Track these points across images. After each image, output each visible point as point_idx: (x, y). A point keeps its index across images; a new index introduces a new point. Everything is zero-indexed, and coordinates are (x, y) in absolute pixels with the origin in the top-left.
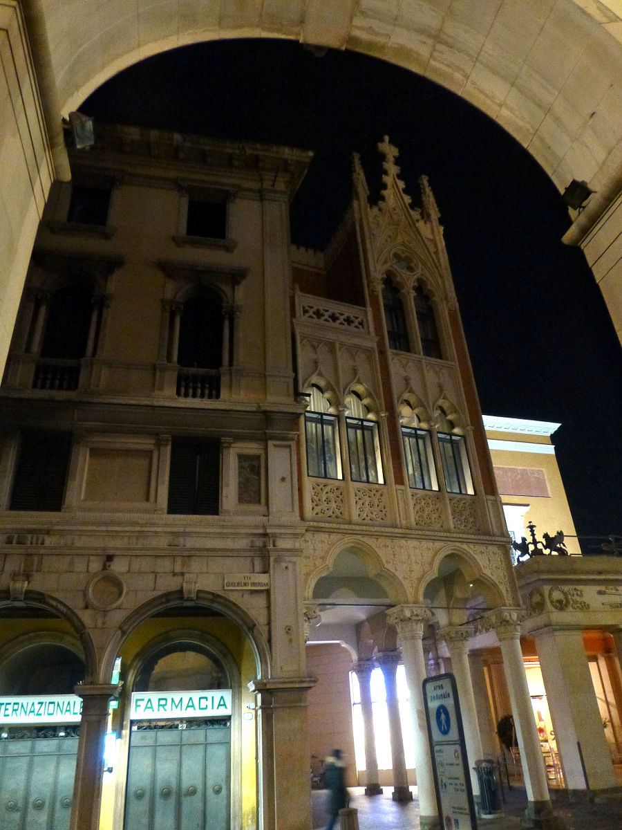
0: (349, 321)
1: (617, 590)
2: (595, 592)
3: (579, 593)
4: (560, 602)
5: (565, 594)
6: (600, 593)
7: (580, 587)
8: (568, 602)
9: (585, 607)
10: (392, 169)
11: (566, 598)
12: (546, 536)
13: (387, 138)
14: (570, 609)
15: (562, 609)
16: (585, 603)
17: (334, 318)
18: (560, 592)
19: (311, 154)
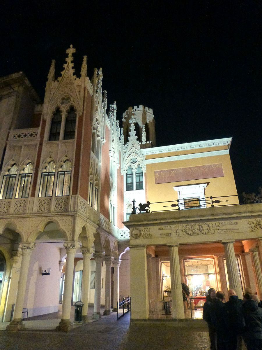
0: (31, 135)
1: (170, 227)
2: (157, 229)
3: (148, 230)
4: (136, 235)
5: (140, 231)
6: (160, 229)
7: (148, 227)
8: (140, 235)
9: (150, 236)
10: (69, 59)
11: (140, 233)
12: (140, 205)
13: (71, 46)
14: (141, 237)
15: (136, 238)
16: (150, 234)
17: (25, 136)
18: (137, 230)
19: (21, 73)
